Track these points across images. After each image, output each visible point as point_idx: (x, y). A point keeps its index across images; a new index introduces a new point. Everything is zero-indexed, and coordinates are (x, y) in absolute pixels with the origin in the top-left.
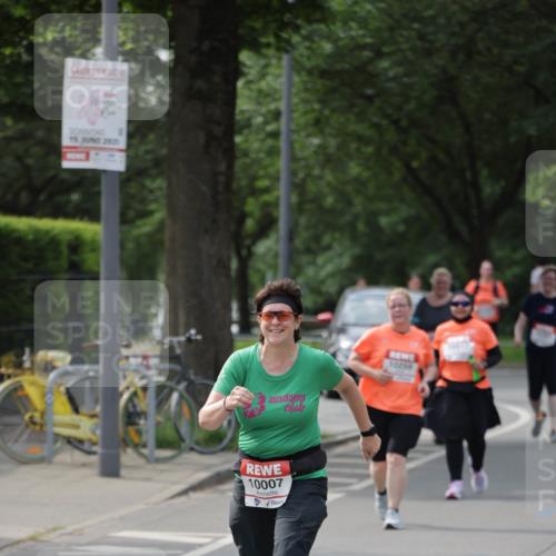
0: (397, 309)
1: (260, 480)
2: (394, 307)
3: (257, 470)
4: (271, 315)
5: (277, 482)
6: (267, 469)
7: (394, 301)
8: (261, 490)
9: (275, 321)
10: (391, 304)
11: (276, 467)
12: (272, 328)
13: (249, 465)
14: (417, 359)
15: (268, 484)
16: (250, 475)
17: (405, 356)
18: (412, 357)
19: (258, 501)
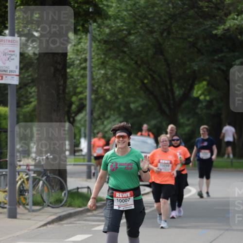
1: (122, 199)
2: (163, 142)
3: (121, 195)
5: (128, 200)
6: (125, 195)
7: (163, 139)
12: (120, 142)
13: (117, 194)
15: (125, 201)
16: (118, 197)
19: (119, 207)
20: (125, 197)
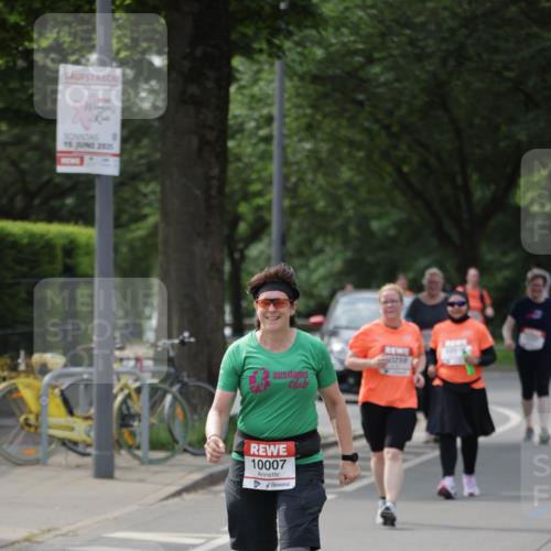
0: (389, 305)
1: (264, 460)
2: (386, 302)
3: (261, 450)
5: (280, 464)
6: (273, 449)
7: (386, 297)
8: (264, 471)
9: (271, 308)
10: (383, 300)
11: (282, 448)
12: (269, 315)
13: (253, 445)
14: (411, 353)
15: (271, 465)
16: (254, 455)
17: (400, 351)
18: (406, 351)
19: (257, 483)
20: (272, 456)
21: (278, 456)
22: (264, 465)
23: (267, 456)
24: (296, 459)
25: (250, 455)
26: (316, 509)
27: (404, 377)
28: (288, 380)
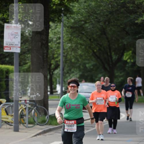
2: (98, 86)
3: (68, 122)
4: (72, 87)
5: (73, 126)
8: (69, 127)
9: (73, 88)
11: (73, 122)
12: (72, 90)
14: (104, 99)
17: (101, 98)
19: (68, 130)
21: (72, 124)
22: (69, 126)
23: (69, 124)
24: (77, 124)
25: (66, 123)
26: (82, 137)
27: (103, 105)
28: (75, 106)
